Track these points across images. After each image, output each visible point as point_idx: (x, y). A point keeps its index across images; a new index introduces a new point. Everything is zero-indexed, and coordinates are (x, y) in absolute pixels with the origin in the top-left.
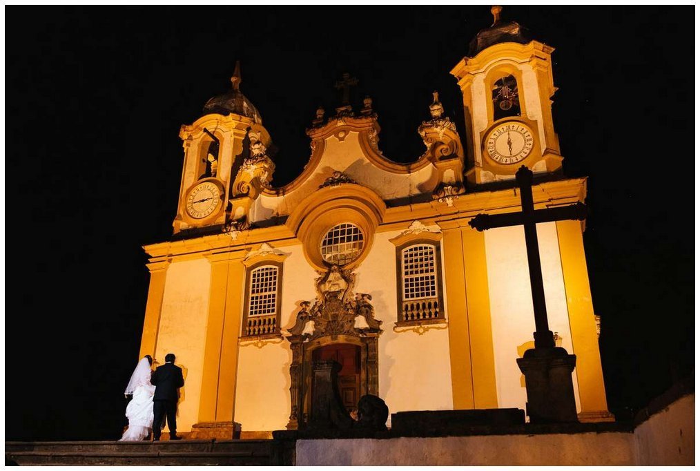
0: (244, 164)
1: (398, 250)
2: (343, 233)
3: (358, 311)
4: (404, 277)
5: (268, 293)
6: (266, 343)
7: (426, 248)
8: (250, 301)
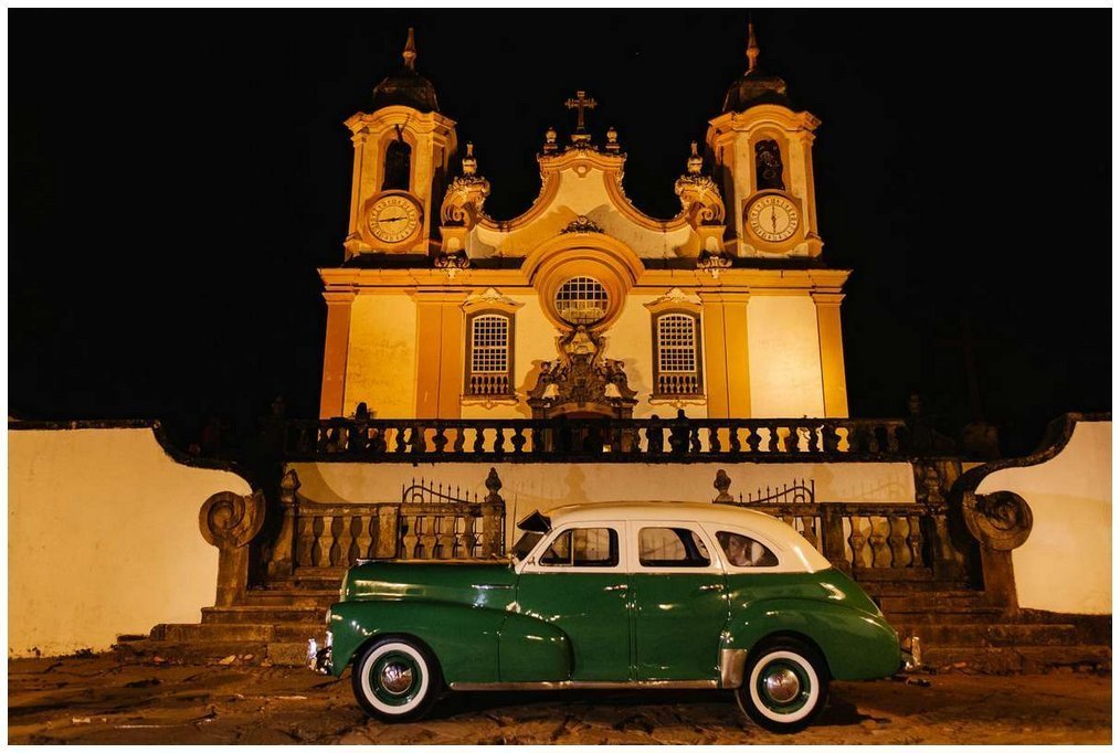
0: (455, 183)
1: (654, 317)
2: (582, 287)
3: (610, 378)
4: (660, 347)
5: (496, 348)
6: (496, 405)
7: (684, 319)
8: (473, 355)
